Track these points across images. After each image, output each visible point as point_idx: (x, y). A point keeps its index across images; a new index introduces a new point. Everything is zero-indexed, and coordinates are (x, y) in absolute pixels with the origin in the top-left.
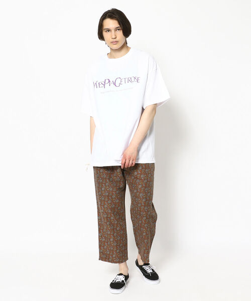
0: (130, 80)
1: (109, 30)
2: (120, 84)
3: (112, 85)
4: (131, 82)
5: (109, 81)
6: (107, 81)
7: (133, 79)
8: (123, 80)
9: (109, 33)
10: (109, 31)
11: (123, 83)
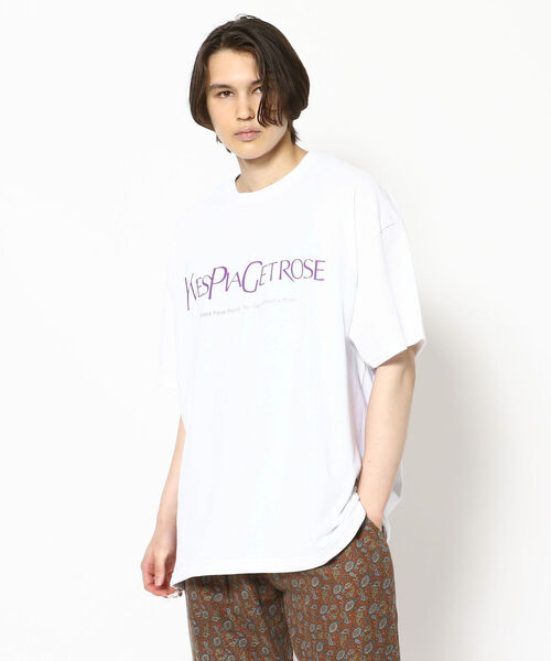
0: (287, 270)
1: (227, 91)
2: (259, 283)
3: (235, 286)
4: (292, 277)
5: (226, 274)
6: (220, 274)
7: (297, 268)
8: (267, 270)
9: (227, 102)
10: (227, 94)
11: (266, 279)
